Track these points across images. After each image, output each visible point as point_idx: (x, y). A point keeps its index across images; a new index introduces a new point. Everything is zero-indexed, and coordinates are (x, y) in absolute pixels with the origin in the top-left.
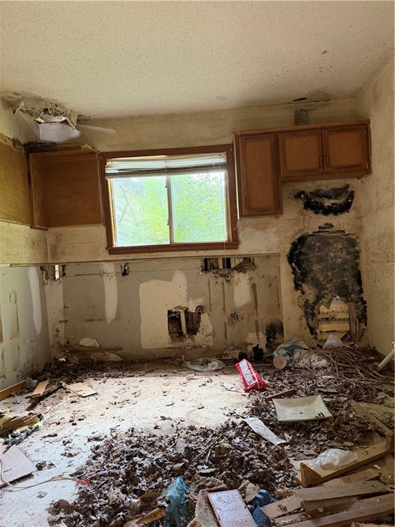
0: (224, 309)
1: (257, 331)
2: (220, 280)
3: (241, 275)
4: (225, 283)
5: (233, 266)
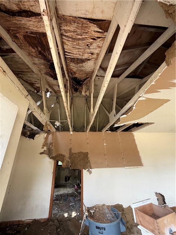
0: (74, 176)
3: (77, 170)
4: (75, 172)
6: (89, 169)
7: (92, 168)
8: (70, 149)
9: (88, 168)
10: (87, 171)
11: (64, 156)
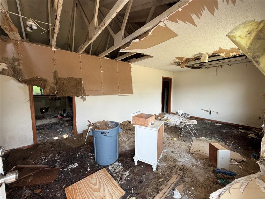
0: (54, 107)
1: (61, 111)
2: (53, 102)
3: (58, 101)
4: (55, 102)
5: (56, 99)
6: (83, 96)
7: (87, 96)
8: (55, 73)
9: (81, 96)
10: (81, 98)
11: (45, 81)
